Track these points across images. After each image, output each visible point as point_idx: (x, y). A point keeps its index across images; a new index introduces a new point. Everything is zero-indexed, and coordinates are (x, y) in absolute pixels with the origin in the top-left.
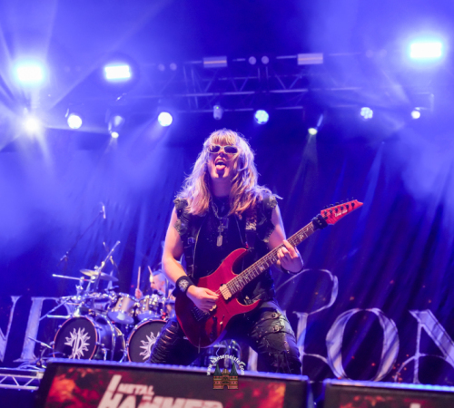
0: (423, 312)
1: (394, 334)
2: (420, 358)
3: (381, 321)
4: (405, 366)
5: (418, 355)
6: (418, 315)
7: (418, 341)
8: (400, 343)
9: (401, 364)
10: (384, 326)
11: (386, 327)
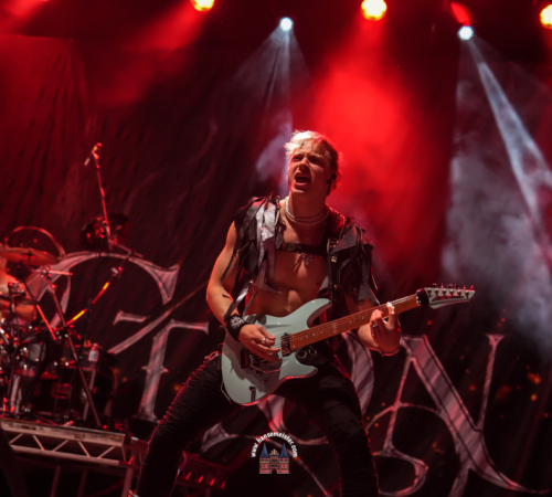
0: (416, 339)
1: (367, 369)
2: (400, 410)
3: (350, 348)
4: (378, 421)
5: (398, 405)
6: (408, 343)
7: (402, 383)
8: (375, 385)
9: (372, 417)
10: (354, 356)
11: (356, 358)
